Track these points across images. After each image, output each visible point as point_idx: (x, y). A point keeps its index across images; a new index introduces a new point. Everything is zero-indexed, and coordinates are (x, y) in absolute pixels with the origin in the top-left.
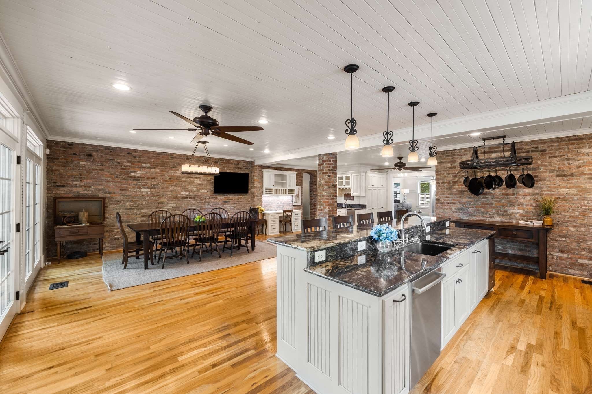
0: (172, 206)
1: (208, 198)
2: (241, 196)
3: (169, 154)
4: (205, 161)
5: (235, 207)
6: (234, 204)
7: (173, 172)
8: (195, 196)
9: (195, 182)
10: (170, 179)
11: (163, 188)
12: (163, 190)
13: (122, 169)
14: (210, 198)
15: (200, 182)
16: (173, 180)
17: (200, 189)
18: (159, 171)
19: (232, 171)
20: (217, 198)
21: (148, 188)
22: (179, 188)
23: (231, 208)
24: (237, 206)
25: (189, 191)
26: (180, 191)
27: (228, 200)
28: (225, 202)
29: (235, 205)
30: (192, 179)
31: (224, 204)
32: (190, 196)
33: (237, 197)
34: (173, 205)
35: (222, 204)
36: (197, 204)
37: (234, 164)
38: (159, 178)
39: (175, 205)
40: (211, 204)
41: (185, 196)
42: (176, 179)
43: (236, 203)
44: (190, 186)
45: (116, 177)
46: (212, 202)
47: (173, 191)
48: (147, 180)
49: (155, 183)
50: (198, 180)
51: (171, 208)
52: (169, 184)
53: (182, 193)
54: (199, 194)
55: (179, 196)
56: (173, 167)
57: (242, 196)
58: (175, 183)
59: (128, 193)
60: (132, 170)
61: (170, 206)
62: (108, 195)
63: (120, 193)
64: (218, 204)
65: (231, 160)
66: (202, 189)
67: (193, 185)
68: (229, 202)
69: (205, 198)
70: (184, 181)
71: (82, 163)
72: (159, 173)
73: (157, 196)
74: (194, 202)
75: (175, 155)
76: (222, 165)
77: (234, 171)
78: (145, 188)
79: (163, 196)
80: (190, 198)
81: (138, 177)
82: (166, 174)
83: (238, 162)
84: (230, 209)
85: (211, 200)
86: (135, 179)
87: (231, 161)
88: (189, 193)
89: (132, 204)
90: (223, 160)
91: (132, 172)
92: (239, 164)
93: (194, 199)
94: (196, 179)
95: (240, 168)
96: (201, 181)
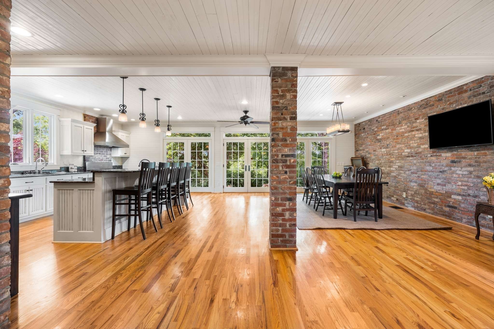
0: (398, 166)
1: (429, 155)
2: (484, 150)
3: (397, 110)
4: (427, 104)
5: (471, 173)
6: (470, 165)
7: (399, 128)
8: (416, 153)
9: (416, 136)
10: (397, 136)
11: (392, 147)
12: (392, 149)
13: (374, 134)
14: (431, 156)
15: (421, 135)
16: (399, 137)
17: (420, 144)
18: (390, 130)
19: (466, 105)
20: (440, 155)
21: (385, 148)
22: (403, 145)
23: (464, 173)
24: (474, 171)
25: (411, 148)
26: (403, 148)
27: (457, 158)
28: (453, 162)
29: (471, 169)
30: (413, 133)
31: (451, 166)
32: (412, 153)
33: (476, 153)
34: (399, 164)
35: (447, 166)
36: (418, 164)
37: (471, 90)
38: (390, 137)
39: (400, 164)
40: (433, 165)
41: (407, 154)
42: (401, 136)
43: (474, 164)
44: (411, 142)
45: (372, 141)
46: (434, 163)
47: (398, 149)
48: (385, 141)
49: (388, 143)
50: (419, 132)
51: (397, 167)
52: (396, 142)
53: (405, 151)
54: (420, 150)
55: (403, 154)
56: (399, 123)
57: (488, 150)
58: (400, 140)
59: (376, 153)
60: (378, 134)
61: (397, 165)
62: (369, 155)
63: (374, 154)
64: (443, 165)
65: (464, 85)
66: (423, 144)
67: (414, 140)
68: (460, 162)
69: (426, 155)
70: (407, 137)
71: (362, 135)
72: (391, 133)
73: (389, 154)
74: (415, 161)
75: (400, 110)
76: (449, 100)
77: (470, 104)
78: (383, 148)
79: (393, 155)
80: (412, 156)
81: (381, 139)
82: (395, 132)
83: (479, 83)
84: (462, 175)
85: (433, 158)
86: (379, 141)
87: (465, 87)
88: (411, 151)
89: (378, 162)
90: (450, 91)
91: (378, 136)
92: (481, 86)
93: (415, 158)
94: (417, 132)
95: (484, 93)
96: (422, 133)
